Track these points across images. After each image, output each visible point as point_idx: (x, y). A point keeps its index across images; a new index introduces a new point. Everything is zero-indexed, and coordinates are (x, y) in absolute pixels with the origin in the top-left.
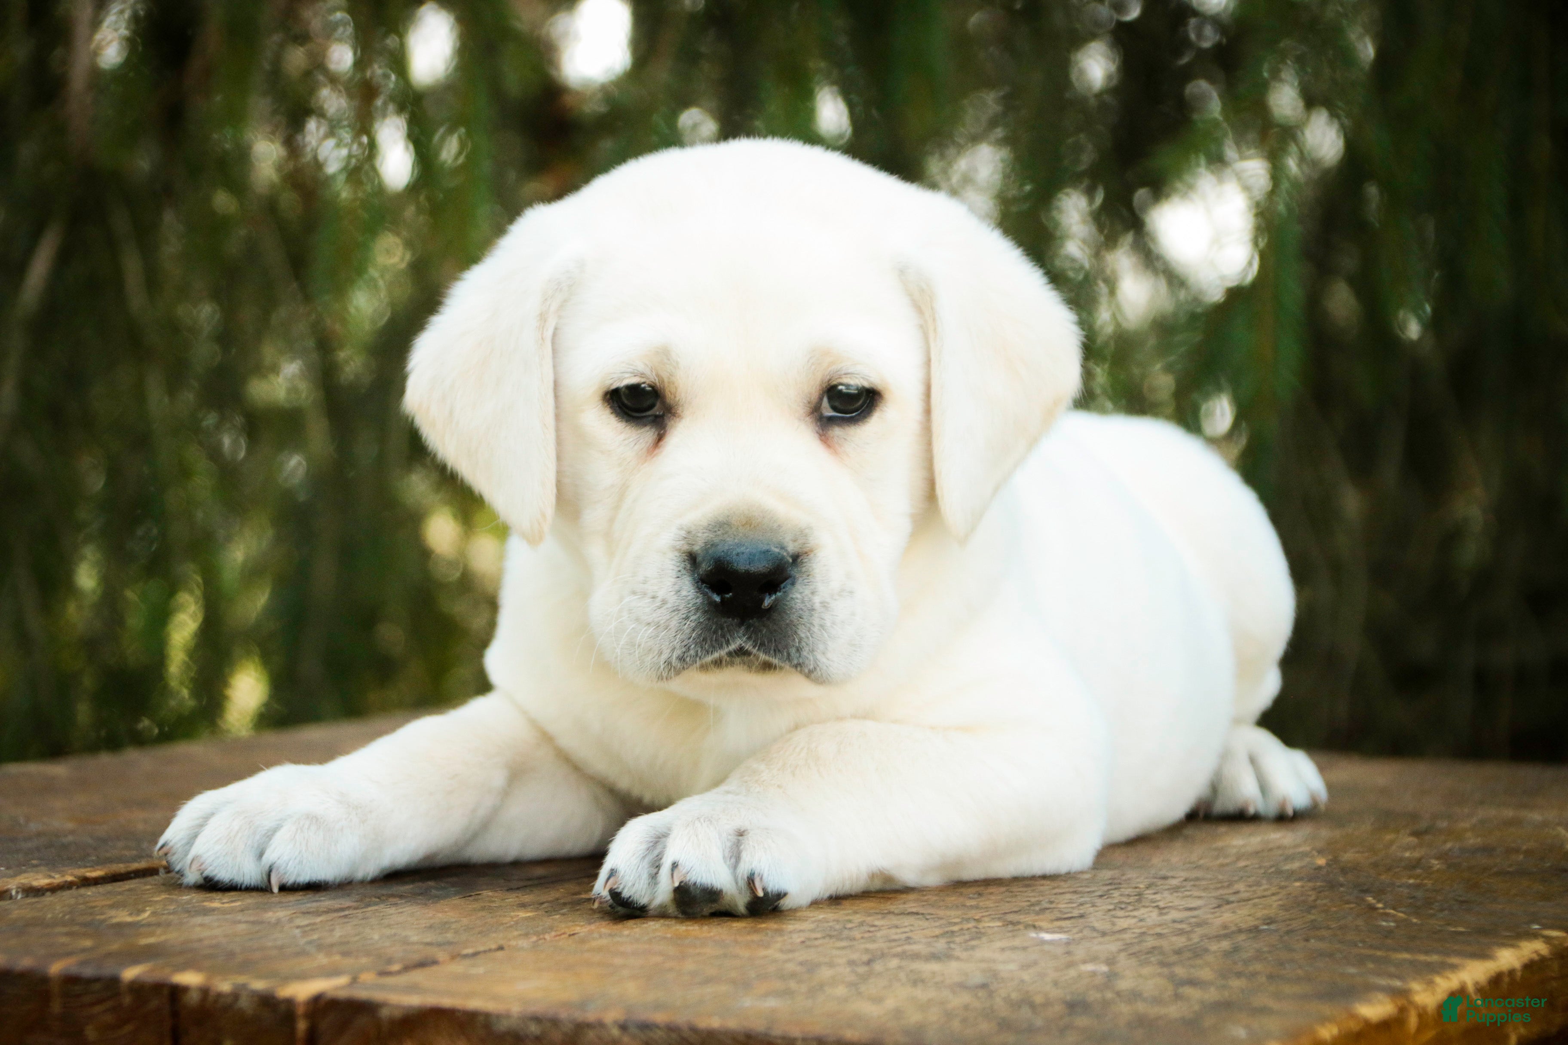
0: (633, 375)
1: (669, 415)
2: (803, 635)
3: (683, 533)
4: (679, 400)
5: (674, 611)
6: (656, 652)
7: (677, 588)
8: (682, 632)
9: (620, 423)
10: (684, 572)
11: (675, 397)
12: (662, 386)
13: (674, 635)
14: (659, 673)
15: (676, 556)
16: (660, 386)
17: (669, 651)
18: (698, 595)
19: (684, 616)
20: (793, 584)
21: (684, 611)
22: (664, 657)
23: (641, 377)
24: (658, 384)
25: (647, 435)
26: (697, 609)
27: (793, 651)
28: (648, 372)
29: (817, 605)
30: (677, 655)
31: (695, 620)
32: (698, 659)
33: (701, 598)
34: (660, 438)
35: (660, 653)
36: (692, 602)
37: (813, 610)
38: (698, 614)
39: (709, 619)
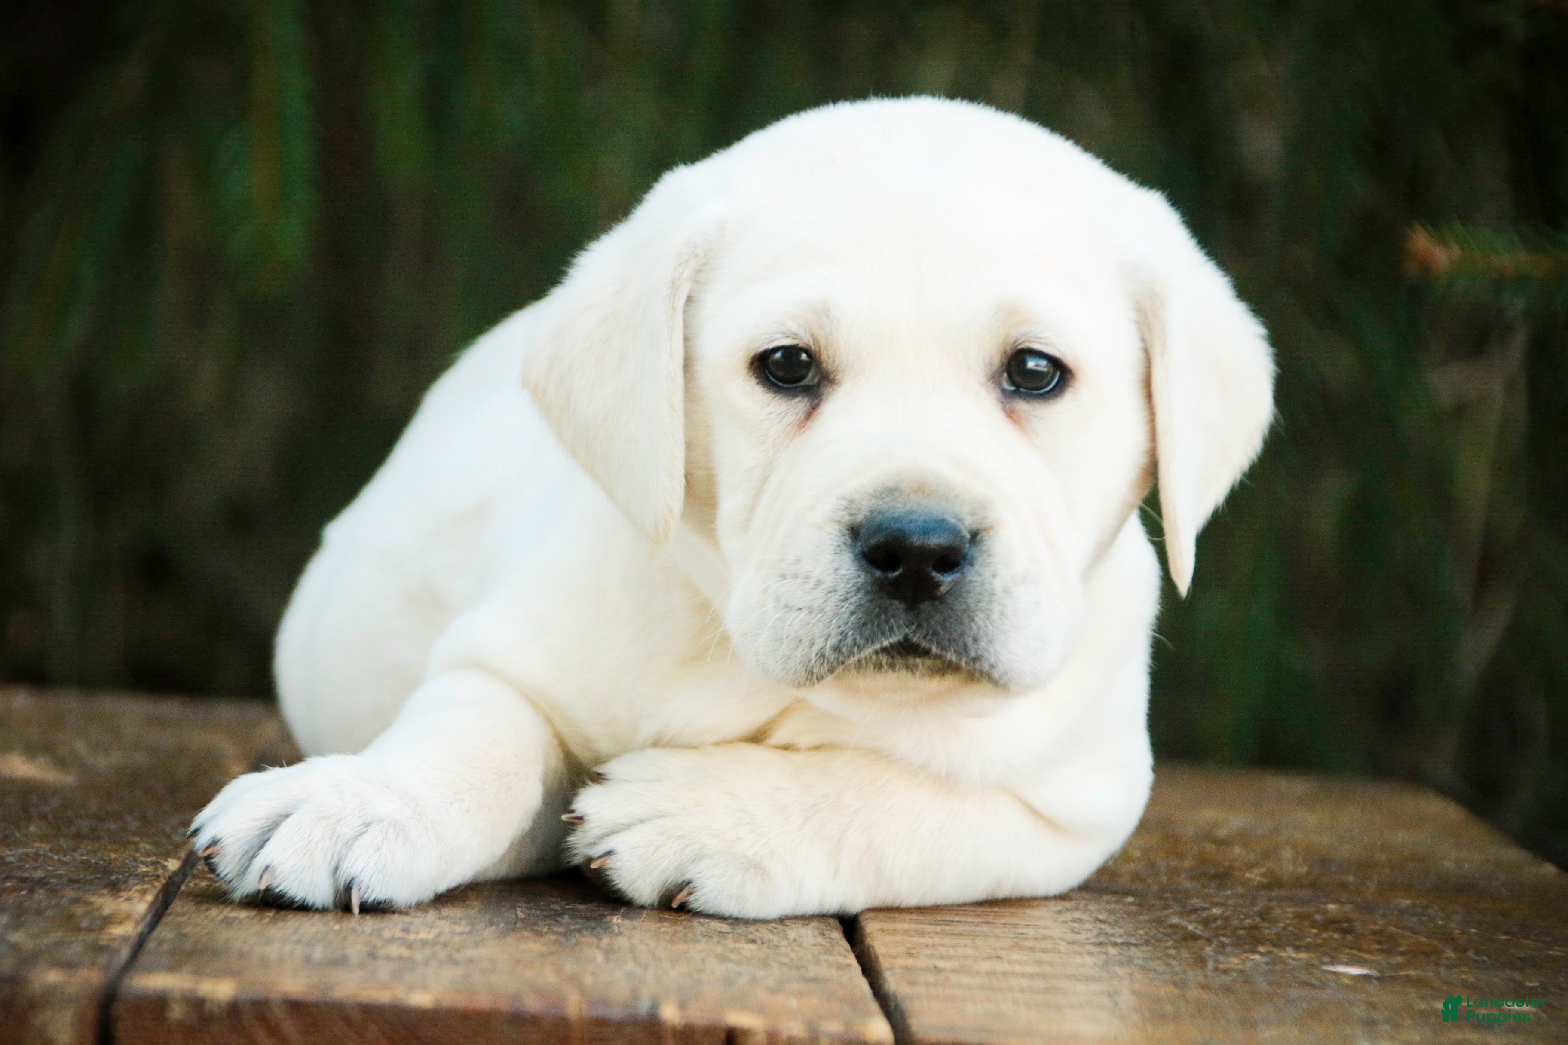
0: (785, 335)
1: (826, 382)
2: (981, 623)
3: (845, 503)
4: (839, 364)
5: (830, 592)
6: (807, 644)
7: (835, 565)
8: (839, 617)
9: (768, 394)
10: (844, 548)
11: (834, 361)
12: (817, 349)
13: (829, 620)
14: (809, 668)
15: (835, 529)
16: (815, 349)
17: (823, 639)
18: (860, 573)
19: (842, 598)
20: (971, 565)
21: (842, 592)
22: (816, 648)
23: (794, 338)
24: (813, 347)
25: (799, 405)
26: (858, 590)
27: (969, 642)
28: (801, 333)
29: (998, 589)
30: (832, 645)
31: (856, 602)
32: (856, 649)
33: (863, 577)
34: (814, 408)
35: (812, 644)
36: (853, 582)
37: (994, 595)
38: (860, 595)
39: (871, 601)
